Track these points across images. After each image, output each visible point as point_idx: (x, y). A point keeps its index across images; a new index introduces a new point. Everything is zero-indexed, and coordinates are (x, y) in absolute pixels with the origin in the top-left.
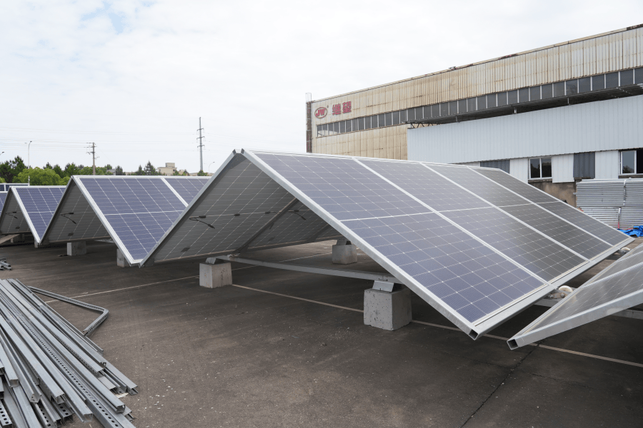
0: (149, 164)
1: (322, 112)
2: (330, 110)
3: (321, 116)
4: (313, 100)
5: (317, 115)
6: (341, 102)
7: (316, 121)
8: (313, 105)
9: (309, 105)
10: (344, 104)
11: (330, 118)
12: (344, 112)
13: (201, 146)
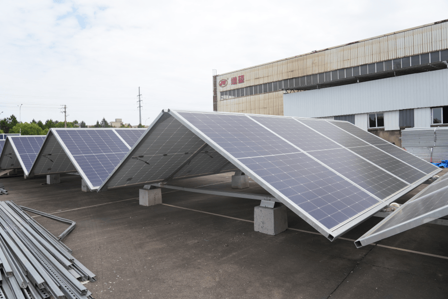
0: (104, 120)
1: (224, 82)
2: (229, 81)
3: (223, 86)
4: (217, 74)
5: (220, 85)
6: (237, 75)
7: (220, 89)
8: (218, 78)
9: (215, 77)
10: (239, 77)
11: (230, 87)
12: (239, 83)
13: (140, 107)
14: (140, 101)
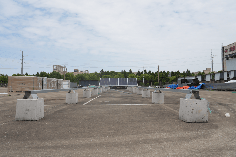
0: (188, 70)
1: (227, 50)
2: (229, 50)
3: (226, 52)
4: (224, 46)
5: (225, 52)
6: (232, 46)
7: (225, 54)
8: (224, 48)
9: (223, 48)
10: (233, 47)
11: (229, 53)
12: (233, 50)
13: (212, 61)
14: (212, 58)
